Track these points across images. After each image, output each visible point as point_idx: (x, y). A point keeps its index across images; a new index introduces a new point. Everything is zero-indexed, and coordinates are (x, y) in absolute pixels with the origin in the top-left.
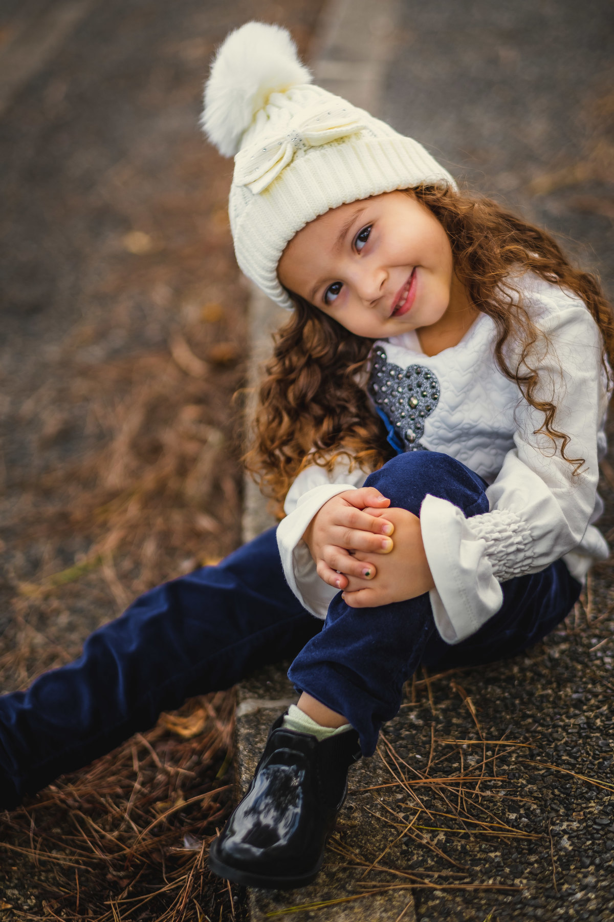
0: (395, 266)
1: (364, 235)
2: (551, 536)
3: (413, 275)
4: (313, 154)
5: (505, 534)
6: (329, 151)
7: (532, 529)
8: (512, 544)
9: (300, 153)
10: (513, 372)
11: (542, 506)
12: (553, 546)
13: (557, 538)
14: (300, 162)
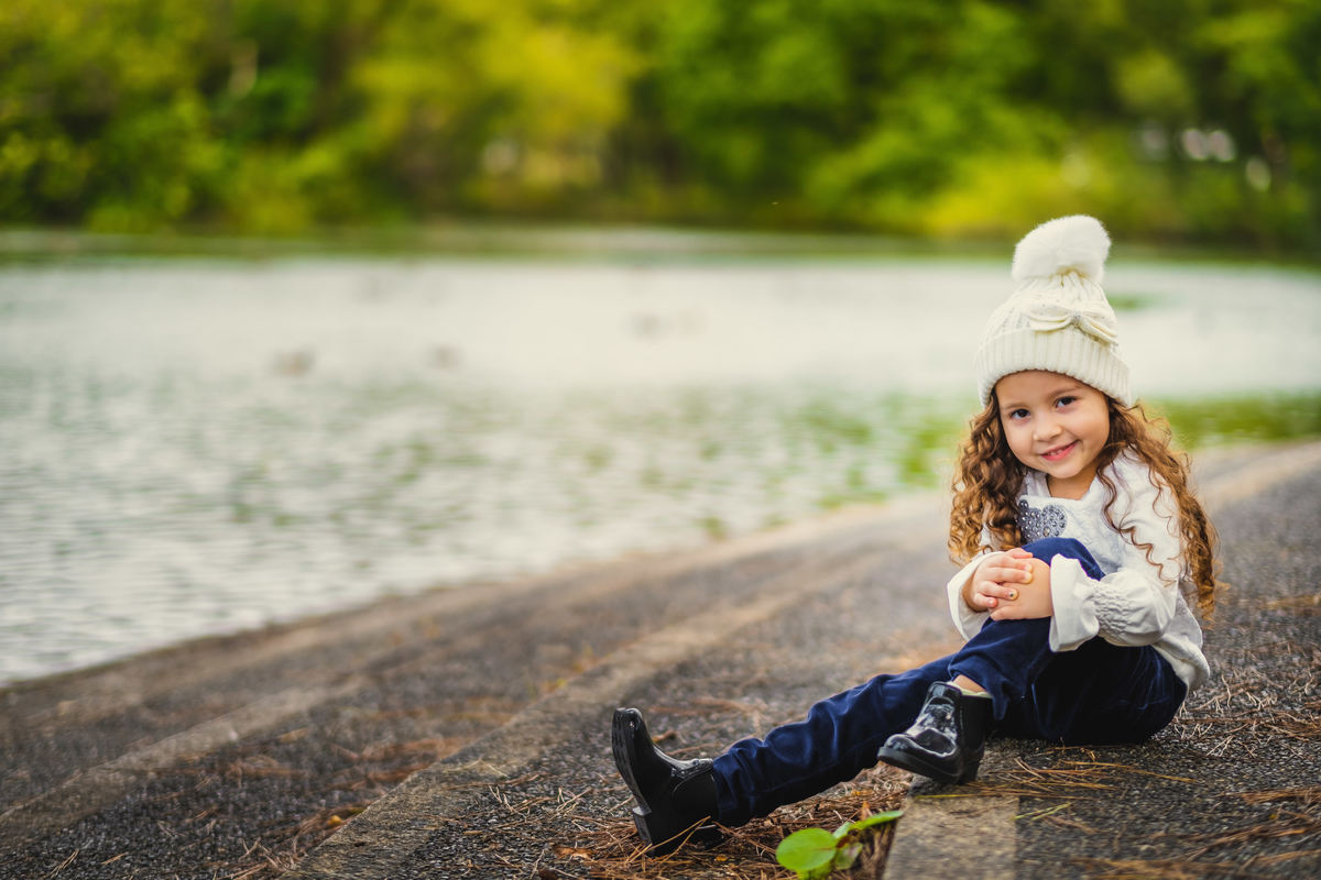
0: (1068, 431)
1: (1067, 401)
2: (1142, 613)
3: (1073, 444)
4: (1078, 334)
5: (1109, 595)
6: (1088, 341)
7: (1131, 602)
8: (1113, 604)
9: (1072, 327)
10: (1117, 526)
11: (1141, 591)
12: (1143, 620)
13: (1146, 615)
14: (1068, 332)
